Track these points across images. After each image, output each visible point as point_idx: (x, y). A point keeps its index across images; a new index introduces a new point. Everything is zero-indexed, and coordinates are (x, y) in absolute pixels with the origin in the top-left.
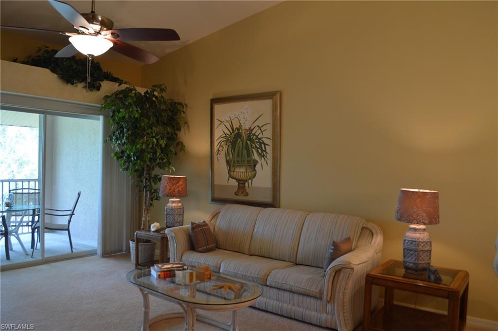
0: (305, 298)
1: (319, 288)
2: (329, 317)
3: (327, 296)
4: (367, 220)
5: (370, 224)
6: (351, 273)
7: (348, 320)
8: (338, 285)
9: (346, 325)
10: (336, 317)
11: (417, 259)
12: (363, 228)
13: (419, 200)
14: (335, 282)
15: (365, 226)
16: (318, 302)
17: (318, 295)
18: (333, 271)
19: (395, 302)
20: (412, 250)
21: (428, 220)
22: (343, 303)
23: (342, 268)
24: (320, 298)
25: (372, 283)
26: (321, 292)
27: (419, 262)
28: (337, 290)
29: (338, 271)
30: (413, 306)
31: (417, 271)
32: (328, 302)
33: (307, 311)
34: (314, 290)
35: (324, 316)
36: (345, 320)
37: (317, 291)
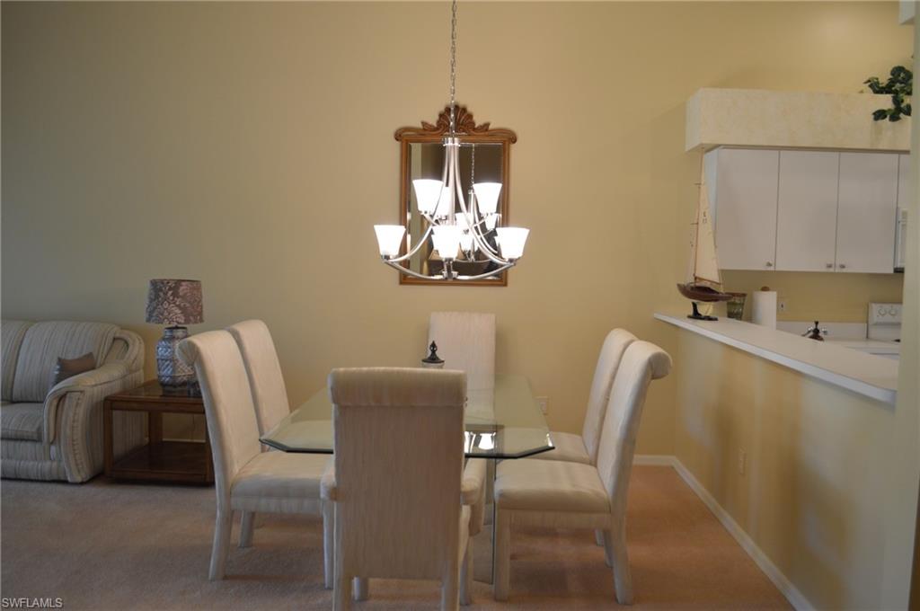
0: (17, 444)
1: (37, 426)
2: (55, 464)
3: (48, 434)
4: (123, 328)
5: (126, 332)
6: (81, 397)
7: (82, 463)
8: (64, 418)
9: (79, 471)
10: (64, 463)
11: (174, 371)
12: (115, 339)
13: (170, 292)
14: (59, 412)
15: (118, 335)
16: (38, 445)
17: (35, 437)
18: (55, 398)
19: (164, 439)
20: (166, 360)
21: (183, 318)
22: (73, 441)
23: (67, 392)
24: (38, 440)
25: (112, 409)
26: (39, 430)
27: (177, 375)
28: (63, 423)
29: (62, 398)
30: (189, 440)
31: (175, 387)
32: (52, 443)
33: (22, 462)
34: (29, 429)
35: (47, 465)
36: (77, 465)
37: (34, 430)
